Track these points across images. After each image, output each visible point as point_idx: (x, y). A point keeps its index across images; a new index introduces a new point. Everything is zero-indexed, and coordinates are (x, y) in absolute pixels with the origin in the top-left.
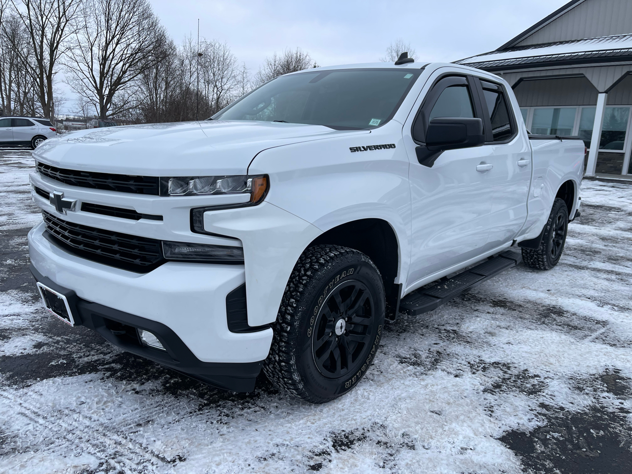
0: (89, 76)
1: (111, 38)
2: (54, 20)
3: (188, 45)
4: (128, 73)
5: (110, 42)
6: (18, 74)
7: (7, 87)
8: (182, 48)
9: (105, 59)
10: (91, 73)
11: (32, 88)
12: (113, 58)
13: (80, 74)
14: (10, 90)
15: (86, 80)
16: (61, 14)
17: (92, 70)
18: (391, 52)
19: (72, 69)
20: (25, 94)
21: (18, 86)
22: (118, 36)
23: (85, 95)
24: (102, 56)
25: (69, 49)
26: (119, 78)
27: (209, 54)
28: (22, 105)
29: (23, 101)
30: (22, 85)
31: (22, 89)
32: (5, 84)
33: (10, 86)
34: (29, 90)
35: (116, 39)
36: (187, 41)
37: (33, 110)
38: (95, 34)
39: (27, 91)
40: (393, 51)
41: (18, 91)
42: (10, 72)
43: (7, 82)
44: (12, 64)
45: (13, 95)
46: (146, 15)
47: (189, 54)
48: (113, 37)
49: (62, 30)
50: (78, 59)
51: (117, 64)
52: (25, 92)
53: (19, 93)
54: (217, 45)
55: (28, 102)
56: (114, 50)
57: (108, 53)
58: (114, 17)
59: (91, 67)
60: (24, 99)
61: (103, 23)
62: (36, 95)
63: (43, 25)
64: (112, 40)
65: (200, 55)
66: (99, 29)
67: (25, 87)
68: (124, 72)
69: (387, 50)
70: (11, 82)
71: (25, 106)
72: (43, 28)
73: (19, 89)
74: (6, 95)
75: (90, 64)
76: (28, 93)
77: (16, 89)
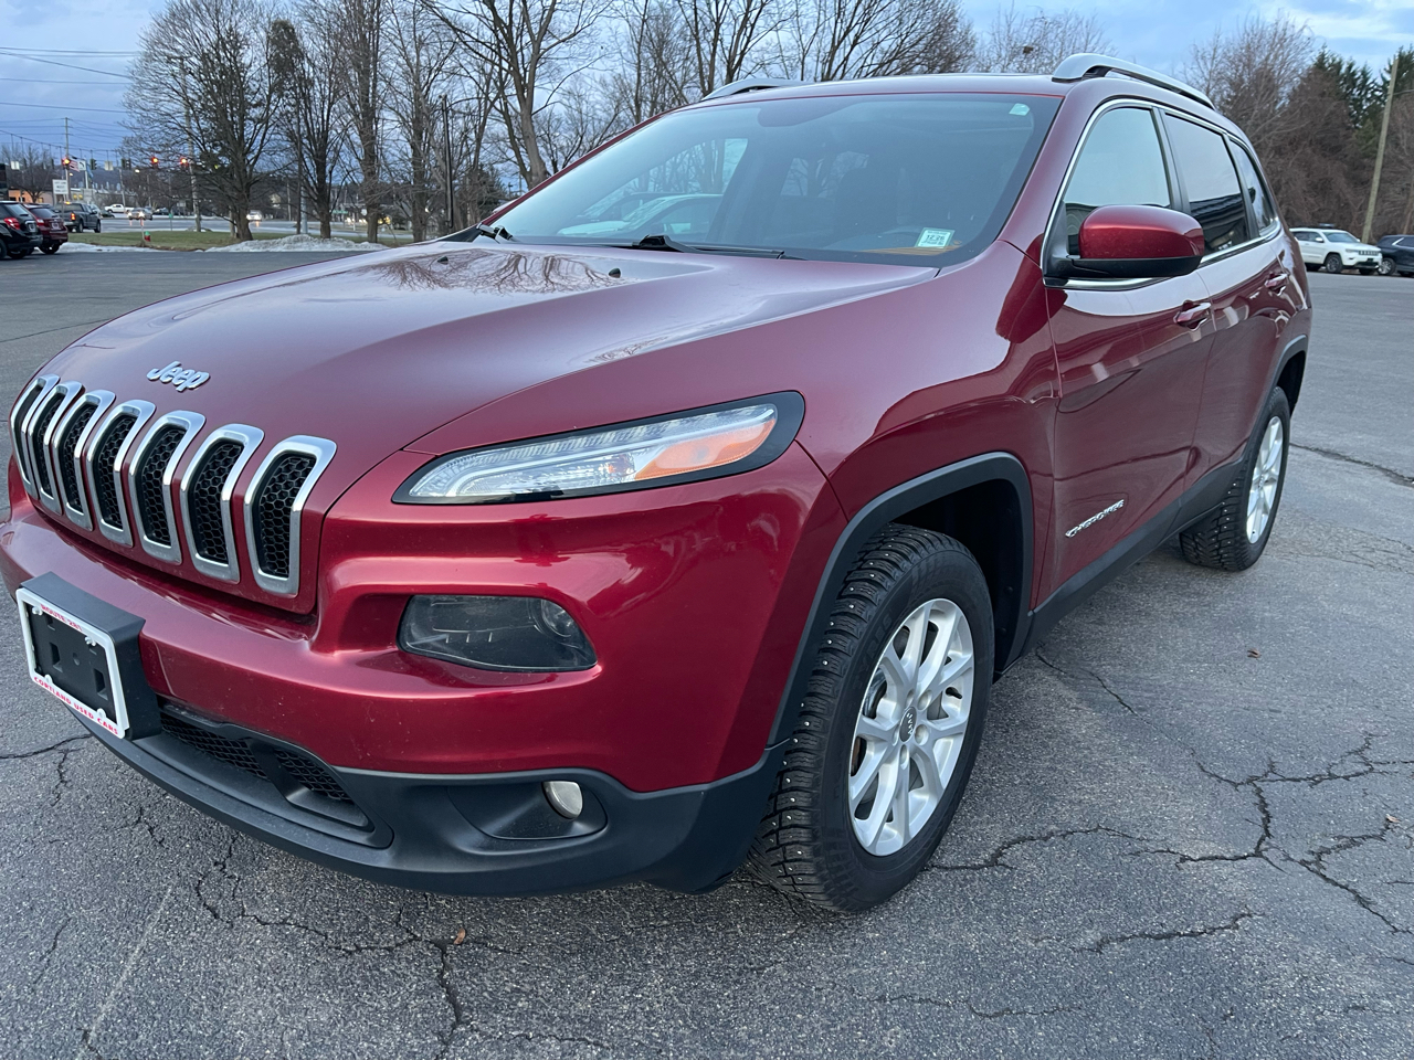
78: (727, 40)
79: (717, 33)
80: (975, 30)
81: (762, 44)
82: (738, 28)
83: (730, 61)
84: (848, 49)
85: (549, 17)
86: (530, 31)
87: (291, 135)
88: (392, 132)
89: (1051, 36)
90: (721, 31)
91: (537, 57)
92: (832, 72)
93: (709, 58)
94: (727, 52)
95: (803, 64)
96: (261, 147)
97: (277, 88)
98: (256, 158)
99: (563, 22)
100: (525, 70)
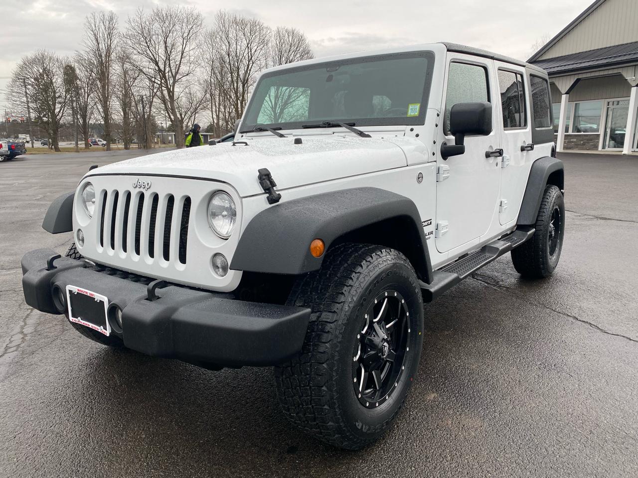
6: (225, 98)
7: (217, 109)
14: (219, 111)
20: (230, 113)
28: (227, 122)
30: (228, 106)
31: (227, 110)
32: (216, 106)
33: (219, 108)
39: (230, 111)
41: (225, 111)
42: (219, 98)
43: (217, 104)
44: (220, 90)
45: (221, 116)
52: (229, 112)
70: (219, 104)
71: (229, 123)
73: (225, 110)
74: (216, 115)
77: (223, 110)
87: (73, 108)
88: (115, 104)
96: (63, 114)
97: (67, 91)
98: (60, 119)
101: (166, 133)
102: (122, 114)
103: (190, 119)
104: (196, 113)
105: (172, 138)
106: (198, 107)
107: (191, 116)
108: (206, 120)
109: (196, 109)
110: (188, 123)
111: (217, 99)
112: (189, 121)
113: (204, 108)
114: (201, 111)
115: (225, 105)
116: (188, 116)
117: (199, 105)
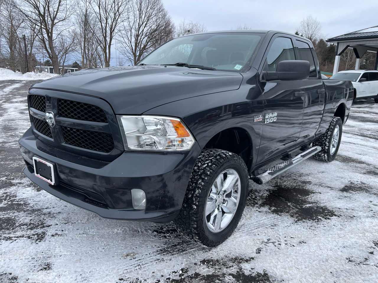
0: (129, 45)
1: (141, 23)
2: (112, 15)
3: (182, 25)
4: (149, 43)
5: (141, 26)
6: (88, 44)
8: (179, 28)
9: (138, 36)
10: (130, 44)
11: (96, 52)
12: (142, 35)
13: (124, 44)
15: (127, 48)
16: (116, 11)
17: (131, 42)
18: (304, 24)
19: (121, 42)
20: (92, 55)
21: (89, 50)
22: (145, 23)
23: (126, 56)
24: (136, 34)
25: (120, 31)
26: (145, 46)
27: (194, 30)
28: (90, 61)
29: (91, 59)
31: (90, 52)
33: (84, 50)
34: (94, 53)
35: (144, 24)
36: (182, 23)
37: (96, 64)
38: (133, 22)
40: (305, 23)
43: (83, 48)
44: (85, 38)
46: (161, 10)
47: (183, 31)
48: (143, 23)
49: (117, 20)
50: (124, 36)
51: (144, 38)
52: (92, 54)
53: (89, 55)
54: (199, 25)
55: (93, 60)
56: (143, 30)
57: (140, 32)
58: (144, 12)
59: (130, 40)
60: (91, 57)
61: (138, 15)
62: (97, 56)
63: (107, 18)
64: (142, 25)
65: (189, 31)
66: (135, 19)
67: (92, 50)
68: (147, 43)
69: (301, 23)
72: (107, 19)
75: (130, 38)
76: (93, 55)
77: (87, 52)
78: (110, 23)
79: (107, 21)
80: (175, 25)
81: (119, 25)
82: (112, 20)
83: (111, 29)
84: (143, 28)
85: (56, 14)
86: (50, 17)
89: (194, 28)
90: (108, 21)
91: (53, 25)
92: (139, 34)
93: (105, 28)
94: (110, 27)
95: (131, 31)
99: (60, 15)
100: (49, 28)
101: (43, 67)
102: (9, 51)
103: (62, 57)
104: (66, 54)
105: (48, 70)
106: (68, 49)
107: (63, 56)
108: (74, 59)
109: (66, 50)
110: (60, 60)
111: (83, 44)
112: (61, 59)
113: (73, 50)
114: (71, 52)
115: (89, 48)
116: (60, 55)
117: (69, 48)
